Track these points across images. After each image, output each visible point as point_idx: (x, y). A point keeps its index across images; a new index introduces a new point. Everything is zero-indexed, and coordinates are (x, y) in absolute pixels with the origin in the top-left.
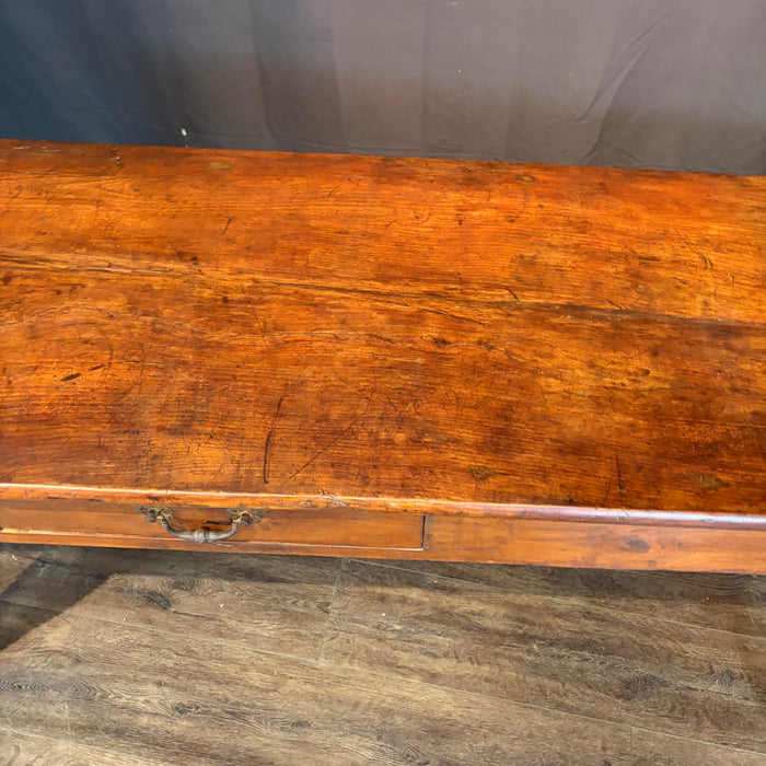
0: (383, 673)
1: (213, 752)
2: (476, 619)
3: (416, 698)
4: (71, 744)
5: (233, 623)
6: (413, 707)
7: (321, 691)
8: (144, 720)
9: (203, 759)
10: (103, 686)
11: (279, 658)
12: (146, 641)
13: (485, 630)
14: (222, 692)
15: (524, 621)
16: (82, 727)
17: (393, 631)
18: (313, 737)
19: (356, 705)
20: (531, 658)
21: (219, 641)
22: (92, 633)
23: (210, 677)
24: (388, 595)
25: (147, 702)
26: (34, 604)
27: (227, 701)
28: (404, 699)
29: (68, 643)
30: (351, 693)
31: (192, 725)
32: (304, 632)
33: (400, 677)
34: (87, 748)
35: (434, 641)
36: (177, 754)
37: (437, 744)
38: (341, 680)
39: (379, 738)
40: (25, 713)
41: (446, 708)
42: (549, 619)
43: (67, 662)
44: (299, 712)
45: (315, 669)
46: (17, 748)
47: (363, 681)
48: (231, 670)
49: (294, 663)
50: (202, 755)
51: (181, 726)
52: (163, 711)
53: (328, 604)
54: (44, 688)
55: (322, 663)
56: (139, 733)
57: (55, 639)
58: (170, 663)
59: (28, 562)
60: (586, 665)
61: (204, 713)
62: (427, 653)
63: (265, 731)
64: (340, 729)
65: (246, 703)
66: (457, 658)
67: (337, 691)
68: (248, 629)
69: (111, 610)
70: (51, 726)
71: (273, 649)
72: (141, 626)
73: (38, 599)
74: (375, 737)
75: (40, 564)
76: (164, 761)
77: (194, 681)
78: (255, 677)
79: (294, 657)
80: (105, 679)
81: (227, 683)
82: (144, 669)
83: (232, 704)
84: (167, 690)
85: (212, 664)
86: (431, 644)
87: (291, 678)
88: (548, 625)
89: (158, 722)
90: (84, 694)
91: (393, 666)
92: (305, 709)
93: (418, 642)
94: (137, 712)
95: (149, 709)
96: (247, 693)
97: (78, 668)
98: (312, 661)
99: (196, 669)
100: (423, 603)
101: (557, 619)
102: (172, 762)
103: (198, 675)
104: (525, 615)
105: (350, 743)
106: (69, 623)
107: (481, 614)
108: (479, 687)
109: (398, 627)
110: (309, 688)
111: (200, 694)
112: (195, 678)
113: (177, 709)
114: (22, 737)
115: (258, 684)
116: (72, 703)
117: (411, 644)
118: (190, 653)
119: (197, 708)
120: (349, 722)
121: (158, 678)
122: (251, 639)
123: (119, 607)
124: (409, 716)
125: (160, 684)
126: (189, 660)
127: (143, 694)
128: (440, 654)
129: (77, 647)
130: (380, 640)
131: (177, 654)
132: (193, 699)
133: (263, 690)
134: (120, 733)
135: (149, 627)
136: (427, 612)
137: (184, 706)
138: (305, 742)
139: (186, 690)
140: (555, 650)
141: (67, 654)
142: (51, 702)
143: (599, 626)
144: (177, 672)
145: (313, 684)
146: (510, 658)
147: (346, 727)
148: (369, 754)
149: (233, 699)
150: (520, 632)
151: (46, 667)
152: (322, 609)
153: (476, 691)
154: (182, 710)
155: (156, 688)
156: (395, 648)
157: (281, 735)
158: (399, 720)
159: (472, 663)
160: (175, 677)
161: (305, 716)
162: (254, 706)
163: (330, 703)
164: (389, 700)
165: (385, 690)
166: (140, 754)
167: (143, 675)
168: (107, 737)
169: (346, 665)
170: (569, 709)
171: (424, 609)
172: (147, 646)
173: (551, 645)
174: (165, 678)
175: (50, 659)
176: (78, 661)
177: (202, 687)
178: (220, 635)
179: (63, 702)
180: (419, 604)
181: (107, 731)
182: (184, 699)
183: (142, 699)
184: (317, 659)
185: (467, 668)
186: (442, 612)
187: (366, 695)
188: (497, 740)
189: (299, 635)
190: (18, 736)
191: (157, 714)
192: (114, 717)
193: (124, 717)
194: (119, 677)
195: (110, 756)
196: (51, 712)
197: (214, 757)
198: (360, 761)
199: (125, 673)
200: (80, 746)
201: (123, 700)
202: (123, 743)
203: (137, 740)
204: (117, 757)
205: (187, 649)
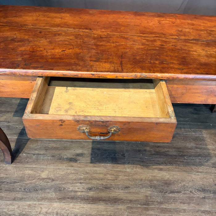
0: (146, 170)
1: (103, 199)
2: (167, 153)
3: (158, 175)
4: (58, 204)
6: (158, 178)
7: (130, 178)
8: (79, 194)
9: (101, 201)
10: (63, 186)
11: (115, 171)
12: (73, 172)
13: (171, 155)
14: (100, 182)
15: (180, 152)
16: (60, 198)
17: (145, 159)
18: (132, 190)
19: (141, 180)
20: (186, 161)
21: (95, 169)
22: (55, 172)
23: (95, 179)
24: (141, 150)
27: (103, 184)
28: (154, 176)
29: (48, 176)
30: (139, 177)
31: (95, 193)
33: (151, 171)
34: (64, 204)
35: (158, 160)
36: (93, 201)
37: (168, 187)
38: (136, 174)
39: (151, 188)
40: (41, 197)
41: (168, 177)
42: (187, 150)
43: (50, 181)
44: (125, 184)
45: (126, 172)
46: (41, 208)
47: (142, 173)
48: (101, 176)
49: (120, 171)
50: (100, 200)
51: (91, 194)
52: (84, 190)
53: (124, 154)
54: (45, 189)
55: (128, 170)
56: (78, 197)
57: (44, 175)
58: (82, 177)
59: (29, 155)
60: (201, 161)
61: (97, 189)
62: (157, 163)
63: (117, 191)
64: (139, 187)
65: (109, 184)
66: (166, 163)
67: (135, 177)
68: (103, 164)
69: (59, 165)
70: (51, 200)
71: (112, 169)
72: (70, 168)
74: (150, 188)
75: (33, 155)
76: (89, 204)
77: (91, 181)
78: (109, 177)
79: (119, 170)
80: (63, 184)
81: (101, 180)
82: (75, 180)
83: (104, 185)
84: (83, 184)
85: (95, 175)
86: (157, 161)
87: (120, 175)
88: (187, 152)
89: (83, 193)
90: (58, 189)
91: (148, 168)
92: (127, 183)
93: (153, 161)
94: (77, 192)
95: (80, 190)
96: (108, 181)
97: (54, 182)
98: (125, 170)
99: (90, 177)
100: (151, 151)
101: (189, 150)
102: (92, 204)
103: (92, 179)
104: (180, 150)
105: (143, 190)
106: (47, 170)
107: (168, 151)
108: (174, 170)
109: (146, 158)
110: (126, 177)
111: (94, 184)
112: (91, 180)
113: (88, 189)
114: (42, 204)
115: (111, 178)
116: (55, 192)
117: (152, 161)
118: (87, 173)
119: (94, 188)
120: (141, 185)
121: (80, 181)
122: (105, 167)
123: (61, 164)
124: (158, 181)
125: (81, 183)
126: (88, 175)
127: (77, 186)
128: (160, 163)
129: (52, 176)
130: (142, 162)
131: (83, 174)
132: (93, 186)
133: (113, 180)
134: (73, 198)
135: (72, 168)
136: (153, 153)
137: (90, 188)
138: (130, 192)
139: (89, 184)
140: (191, 158)
141: (49, 179)
142: (48, 193)
143: (201, 150)
144: (85, 179)
145: (127, 176)
146: (180, 162)
147: (141, 186)
148: (149, 192)
149: (104, 184)
150: (180, 154)
151: (44, 183)
152: (123, 156)
153: (174, 171)
154: (90, 189)
155: (80, 184)
157: (122, 191)
158: (155, 182)
159: (170, 164)
160: (85, 180)
161: (127, 185)
162: (111, 185)
163: (134, 180)
164: (151, 177)
165: (148, 175)
166: (81, 203)
167: (75, 181)
168: (69, 200)
169: (135, 170)
170: (201, 172)
171: (152, 152)
172: (74, 173)
173: (190, 156)
174: (82, 181)
175: (44, 181)
176: (53, 180)
177: (94, 182)
179: (52, 192)
180: (150, 151)
181: (68, 198)
182: (90, 186)
183: (77, 188)
184: (126, 169)
186: (157, 152)
187: (143, 177)
188: (184, 183)
190: (40, 204)
191: (82, 191)
192: (69, 194)
193: (73, 194)
194: (68, 183)
195: (71, 205)
196: (49, 196)
197: (104, 200)
198: (147, 195)
199: (69, 181)
200: (62, 204)
201: (71, 189)
202: (75, 201)
203: (78, 199)
204: (74, 205)
205: (86, 172)
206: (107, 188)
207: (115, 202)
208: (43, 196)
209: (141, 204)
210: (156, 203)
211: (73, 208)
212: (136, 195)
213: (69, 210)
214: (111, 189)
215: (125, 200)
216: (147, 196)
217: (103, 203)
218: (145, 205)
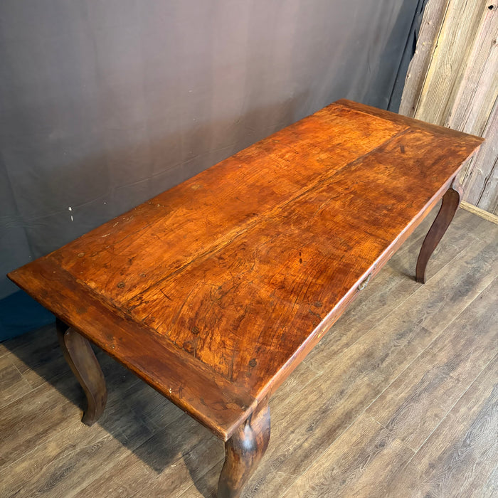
0: (336, 357)
1: (336, 426)
3: (353, 354)
4: (300, 477)
5: (280, 393)
6: (356, 356)
7: (332, 379)
8: (306, 445)
10: (279, 454)
11: (309, 385)
14: (311, 412)
16: (294, 470)
17: (321, 345)
18: (350, 391)
19: (345, 372)
20: (357, 316)
21: (287, 402)
23: (301, 413)
25: (298, 441)
26: (210, 467)
27: (316, 411)
28: (351, 357)
30: (339, 371)
31: (320, 428)
32: (302, 371)
33: (341, 354)
34: (306, 472)
35: (333, 337)
36: (330, 439)
37: (374, 358)
38: (332, 370)
39: (362, 372)
40: (272, 492)
41: (362, 348)
44: (336, 390)
45: (321, 376)
47: (337, 364)
48: (303, 404)
49: (315, 381)
50: (335, 430)
51: (318, 433)
52: (306, 436)
54: (264, 478)
55: (321, 373)
56: (311, 449)
58: (285, 424)
59: (182, 461)
61: (317, 422)
62: (337, 341)
63: (338, 405)
64: (351, 381)
65: (322, 405)
66: (344, 334)
67: (335, 374)
68: (288, 389)
70: (286, 482)
71: (304, 385)
73: (209, 464)
75: (187, 456)
76: (329, 445)
78: (311, 397)
79: (312, 380)
80: (276, 451)
81: (309, 408)
82: (281, 435)
83: (319, 411)
84: (297, 430)
85: (295, 409)
87: (321, 385)
89: (310, 440)
90: (279, 463)
91: (335, 353)
92: (337, 387)
93: (330, 341)
94: (300, 446)
95: (302, 441)
96: (317, 403)
98: (317, 375)
99: (294, 416)
102: (332, 442)
103: (298, 416)
105: (358, 381)
108: (359, 335)
110: (328, 382)
111: (307, 420)
112: (299, 418)
113: (309, 431)
115: (316, 398)
116: (280, 470)
117: (330, 343)
118: (285, 415)
119: (313, 423)
120: (350, 378)
121: (289, 432)
122: (294, 390)
124: (358, 359)
125: (293, 432)
126: (288, 416)
127: (293, 440)
128: (339, 338)
130: (322, 351)
131: (282, 419)
132: (308, 422)
133: (320, 397)
134: (306, 456)
138: (350, 394)
139: (302, 424)
140: (358, 309)
142: (273, 478)
144: (291, 423)
145: (328, 380)
146: (353, 321)
147: (352, 379)
148: (366, 378)
149: (317, 409)
153: (360, 337)
154: (310, 429)
155: (294, 435)
156: (329, 349)
157: (342, 401)
158: (359, 363)
159: (348, 332)
160: (293, 425)
161: (339, 389)
162: (325, 404)
163: (339, 379)
164: (349, 361)
165: (344, 361)
166: (321, 452)
167: (284, 437)
168: (305, 462)
169: (326, 366)
170: (381, 319)
173: (355, 309)
174: (291, 429)
177: (305, 417)
178: (284, 399)
179: (276, 473)
181: (302, 461)
182: (306, 426)
183: (296, 442)
184: (318, 373)
185: (350, 334)
187: (342, 367)
188: (381, 342)
189: (302, 374)
191: (306, 439)
192: (297, 456)
193: (300, 452)
194: (279, 446)
195: (315, 464)
196: (278, 480)
197: (338, 427)
198: (367, 382)
199: (278, 443)
200: (304, 474)
201: (291, 449)
202: (312, 457)
203: (314, 451)
204: (317, 462)
205: (282, 415)
206: (324, 411)
207: (350, 418)
208: (272, 487)
209: (374, 397)
210: (383, 384)
211: (321, 466)
212: (359, 392)
213: (319, 472)
214: (330, 409)
215: (356, 407)
216: (368, 385)
217: (341, 430)
218: (378, 394)
